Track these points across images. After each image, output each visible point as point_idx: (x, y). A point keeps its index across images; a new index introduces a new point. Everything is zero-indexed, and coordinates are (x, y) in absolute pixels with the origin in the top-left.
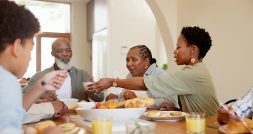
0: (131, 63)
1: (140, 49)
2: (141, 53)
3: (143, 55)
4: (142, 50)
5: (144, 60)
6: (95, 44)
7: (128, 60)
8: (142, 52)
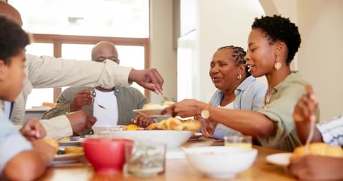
0: (217, 68)
1: (232, 51)
2: (234, 56)
3: (237, 59)
4: (236, 52)
5: (238, 66)
6: (181, 52)
7: (213, 64)
8: (236, 54)
